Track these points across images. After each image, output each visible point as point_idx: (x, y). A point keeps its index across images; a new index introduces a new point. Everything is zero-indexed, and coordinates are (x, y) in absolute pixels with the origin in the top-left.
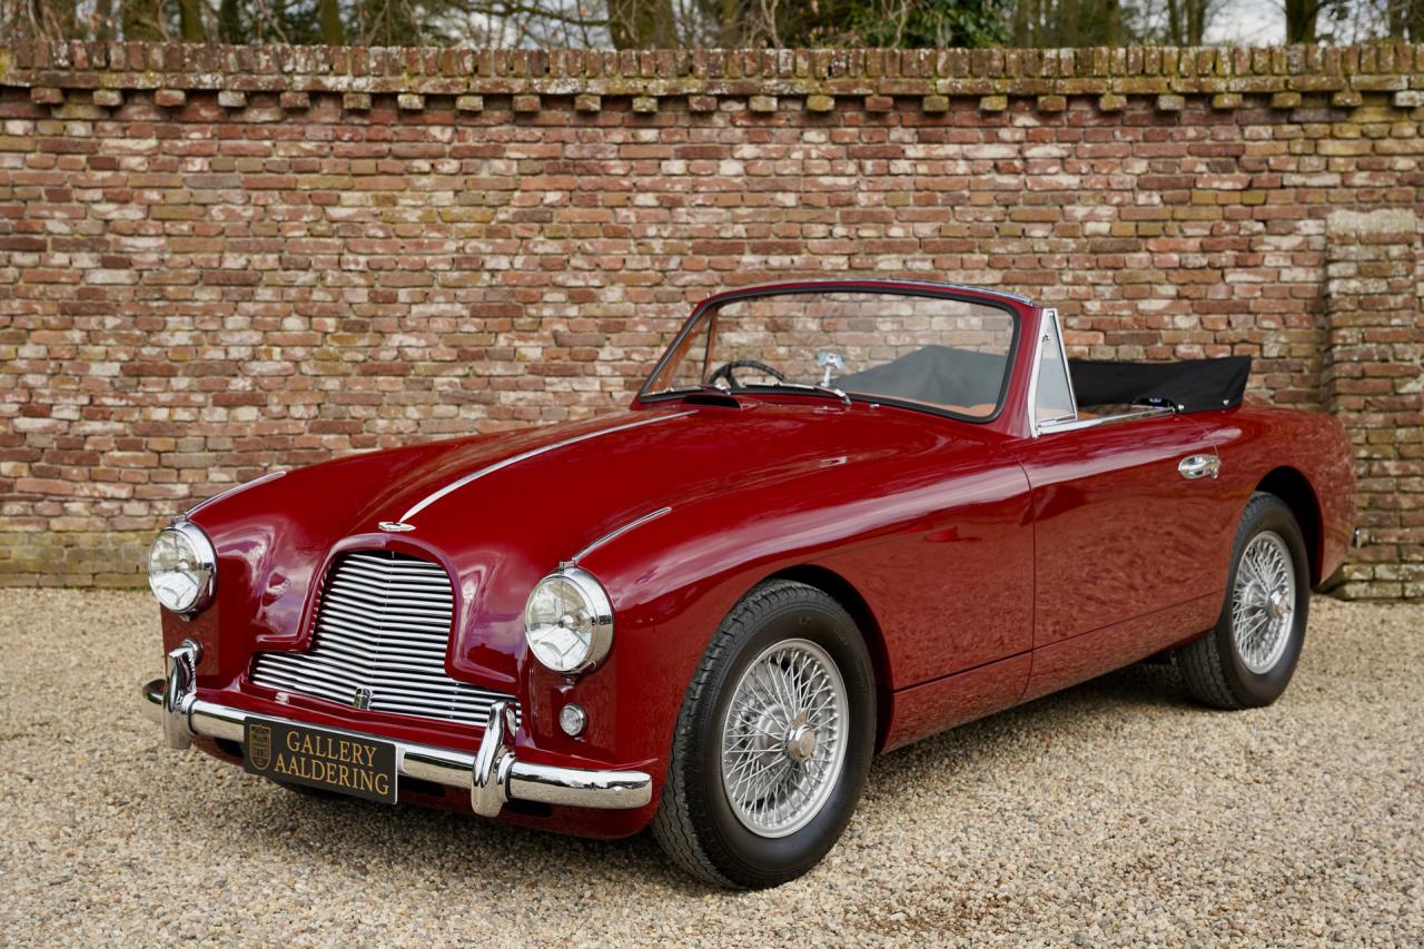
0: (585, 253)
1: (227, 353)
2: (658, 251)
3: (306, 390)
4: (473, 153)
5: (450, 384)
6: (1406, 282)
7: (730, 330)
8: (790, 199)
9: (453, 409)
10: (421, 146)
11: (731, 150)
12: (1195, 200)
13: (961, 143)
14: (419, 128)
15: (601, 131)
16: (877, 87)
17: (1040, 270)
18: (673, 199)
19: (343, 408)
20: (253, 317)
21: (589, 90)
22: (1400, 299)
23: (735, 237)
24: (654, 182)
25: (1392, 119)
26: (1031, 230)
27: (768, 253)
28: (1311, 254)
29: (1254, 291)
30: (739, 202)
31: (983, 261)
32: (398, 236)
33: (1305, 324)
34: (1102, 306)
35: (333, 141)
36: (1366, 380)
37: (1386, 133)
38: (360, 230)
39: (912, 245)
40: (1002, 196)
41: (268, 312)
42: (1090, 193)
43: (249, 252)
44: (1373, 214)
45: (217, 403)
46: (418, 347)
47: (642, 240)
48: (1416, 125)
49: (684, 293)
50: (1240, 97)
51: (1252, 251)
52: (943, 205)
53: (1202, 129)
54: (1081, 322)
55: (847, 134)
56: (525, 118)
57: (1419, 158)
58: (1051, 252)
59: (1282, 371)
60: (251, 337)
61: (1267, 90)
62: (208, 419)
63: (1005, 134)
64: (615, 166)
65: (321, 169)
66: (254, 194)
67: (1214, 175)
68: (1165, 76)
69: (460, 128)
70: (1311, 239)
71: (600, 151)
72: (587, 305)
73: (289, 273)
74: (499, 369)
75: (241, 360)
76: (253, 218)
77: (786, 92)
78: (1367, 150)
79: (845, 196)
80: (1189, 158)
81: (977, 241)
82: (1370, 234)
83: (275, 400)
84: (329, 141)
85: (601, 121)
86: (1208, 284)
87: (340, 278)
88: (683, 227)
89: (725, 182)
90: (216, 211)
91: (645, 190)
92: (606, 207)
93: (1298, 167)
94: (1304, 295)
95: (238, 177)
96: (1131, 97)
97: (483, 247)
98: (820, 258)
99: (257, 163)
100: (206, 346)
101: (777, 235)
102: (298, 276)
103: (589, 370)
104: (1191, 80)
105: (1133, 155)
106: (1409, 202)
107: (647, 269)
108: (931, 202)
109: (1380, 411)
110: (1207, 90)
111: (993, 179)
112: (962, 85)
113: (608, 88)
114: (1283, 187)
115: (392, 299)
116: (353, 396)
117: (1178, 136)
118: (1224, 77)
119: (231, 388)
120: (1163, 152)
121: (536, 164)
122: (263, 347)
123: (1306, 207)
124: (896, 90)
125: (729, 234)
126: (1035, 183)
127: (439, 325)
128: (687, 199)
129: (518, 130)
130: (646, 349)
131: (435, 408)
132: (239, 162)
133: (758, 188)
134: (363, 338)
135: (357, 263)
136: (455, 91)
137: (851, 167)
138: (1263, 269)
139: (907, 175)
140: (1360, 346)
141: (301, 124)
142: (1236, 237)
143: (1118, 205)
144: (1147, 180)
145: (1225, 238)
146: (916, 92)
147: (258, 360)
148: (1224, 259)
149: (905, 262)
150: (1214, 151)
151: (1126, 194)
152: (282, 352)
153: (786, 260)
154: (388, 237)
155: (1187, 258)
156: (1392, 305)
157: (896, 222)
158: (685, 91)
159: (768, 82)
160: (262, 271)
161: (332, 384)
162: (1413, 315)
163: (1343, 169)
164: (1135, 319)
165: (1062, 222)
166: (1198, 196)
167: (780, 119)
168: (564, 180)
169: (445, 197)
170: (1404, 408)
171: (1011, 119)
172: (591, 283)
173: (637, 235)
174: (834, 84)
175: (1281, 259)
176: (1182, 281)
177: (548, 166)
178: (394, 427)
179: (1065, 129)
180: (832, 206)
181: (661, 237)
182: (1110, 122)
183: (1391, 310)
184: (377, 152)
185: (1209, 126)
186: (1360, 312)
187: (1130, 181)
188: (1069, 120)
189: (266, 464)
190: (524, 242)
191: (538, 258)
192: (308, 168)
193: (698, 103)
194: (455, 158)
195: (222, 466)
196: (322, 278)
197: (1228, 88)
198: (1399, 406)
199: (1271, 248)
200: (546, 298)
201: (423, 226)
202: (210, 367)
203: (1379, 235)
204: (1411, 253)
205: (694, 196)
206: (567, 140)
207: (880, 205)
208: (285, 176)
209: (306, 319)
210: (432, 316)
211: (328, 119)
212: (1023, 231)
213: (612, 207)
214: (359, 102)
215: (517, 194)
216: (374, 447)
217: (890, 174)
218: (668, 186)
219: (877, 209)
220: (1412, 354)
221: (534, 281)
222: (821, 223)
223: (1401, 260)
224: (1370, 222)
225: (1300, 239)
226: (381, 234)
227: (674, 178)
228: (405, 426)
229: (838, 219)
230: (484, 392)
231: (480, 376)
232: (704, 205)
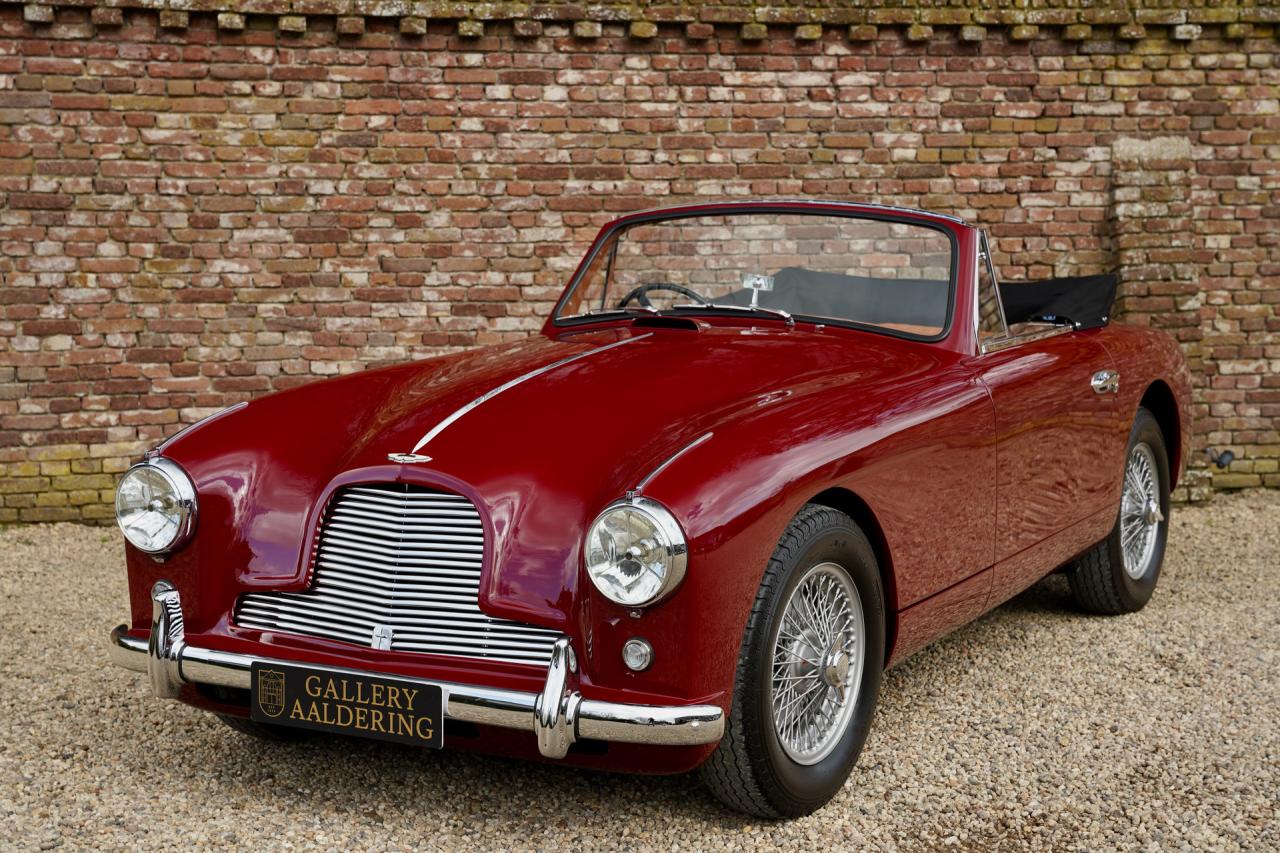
0: (410, 178)
1: (37, 280)
2: (483, 176)
3: (124, 317)
4: (296, 76)
5: (275, 310)
6: (1185, 206)
7: (556, 255)
8: (613, 125)
9: (277, 336)
10: (241, 67)
11: (555, 76)
12: (993, 128)
13: (777, 71)
14: (239, 48)
15: (425, 55)
16: (699, 14)
17: (851, 195)
18: (498, 124)
19: (163, 336)
20: (65, 242)
21: (415, 13)
22: (1179, 221)
23: (559, 163)
24: (479, 107)
25: (1171, 51)
26: (842, 156)
27: (591, 178)
28: (1098, 179)
29: (1047, 214)
30: (563, 127)
31: (797, 186)
32: (219, 160)
33: (1093, 245)
35: (147, 61)
36: (1151, 298)
37: (1164, 65)
38: (179, 153)
39: (730, 170)
40: (815, 122)
41: (82, 237)
42: (898, 120)
43: (59, 174)
44: (1153, 141)
45: (27, 332)
46: (240, 273)
47: (467, 166)
48: (1191, 57)
49: (509, 218)
50: (1037, 28)
51: (1045, 176)
52: (760, 132)
53: (997, 58)
54: (889, 244)
55: (668, 60)
56: (349, 40)
57: (1193, 89)
58: (861, 177)
60: (63, 264)
61: (1062, 23)
62: (17, 348)
63: (818, 62)
64: (440, 91)
65: (136, 90)
66: (64, 114)
67: (1011, 104)
68: (968, 7)
69: (281, 49)
70: (1098, 165)
71: (426, 74)
72: (413, 230)
73: (104, 197)
74: (324, 294)
75: (53, 287)
76: (63, 139)
77: (611, 18)
78: (1149, 81)
79: (666, 122)
80: (988, 87)
81: (792, 167)
82: (1151, 161)
83: (91, 328)
84: (144, 61)
85: (426, 44)
86: (1005, 208)
87: (158, 203)
88: (509, 151)
89: (550, 107)
90: (22, 131)
91: (471, 115)
92: (431, 132)
93: (1086, 96)
94: (1091, 218)
95: (45, 96)
96: (938, 28)
97: (307, 171)
98: (642, 183)
99: (66, 82)
100: (15, 272)
101: (600, 161)
102: (113, 200)
103: (417, 297)
104: (993, 12)
105: (937, 84)
106: (1184, 130)
107: (472, 194)
108: (748, 129)
109: (1165, 327)
110: (1008, 22)
111: (807, 106)
112: (779, 13)
113: (434, 11)
114: (1073, 115)
115: (213, 224)
116: (174, 324)
117: (978, 66)
118: (1022, 9)
119: (43, 316)
120: (964, 82)
121: (360, 87)
122: (77, 274)
123: (1094, 134)
124: (717, 17)
125: (553, 159)
126: (845, 110)
127: (263, 250)
128: (512, 124)
129: (341, 52)
130: (473, 274)
131: (259, 334)
132: (47, 80)
133: (582, 113)
134: (183, 264)
135: (176, 187)
136: (277, 11)
137: (672, 94)
138: (1055, 193)
139: (725, 101)
140: (1145, 266)
141: (114, 42)
142: (1031, 164)
143: (923, 132)
144: (950, 108)
145: (1021, 164)
146: (736, 20)
147: (72, 287)
148: (1020, 184)
149: (723, 187)
150: (1012, 80)
151: (931, 121)
152: (98, 279)
153: (610, 185)
154: (208, 161)
155: (986, 184)
156: (1172, 227)
157: (714, 148)
158: (511, 15)
159: (593, 8)
160: (74, 195)
161: (151, 311)
162: (1191, 237)
163: (1126, 99)
164: (940, 241)
165: (871, 149)
166: (997, 124)
167: (603, 45)
168: (389, 104)
169: (267, 120)
170: (1186, 324)
171: (824, 48)
172: (417, 208)
173: (463, 160)
174: (657, 11)
175: (1071, 184)
176: (981, 206)
177: (372, 89)
178: (217, 355)
179: (874, 58)
180: (653, 132)
181: (487, 162)
182: (916, 52)
183: (1171, 232)
184: (196, 72)
185: (1006, 56)
186: (1144, 234)
187: (935, 109)
188: (877, 49)
189: (82, 395)
190: (349, 166)
191: (363, 182)
192: (123, 87)
193: (524, 27)
194: (277, 80)
195: (34, 397)
196: (139, 203)
197: (1026, 20)
198: (1181, 323)
199: (1062, 174)
200: (373, 223)
201: (245, 149)
202: (19, 294)
203: (1159, 161)
204: (1187, 178)
205: (519, 122)
206: (391, 63)
207: (700, 131)
208: (98, 96)
209: (123, 245)
210: (256, 241)
211: (143, 37)
212: (835, 156)
213: (437, 132)
214: (178, 20)
215: (341, 118)
216: (196, 375)
217: (709, 101)
218: (493, 110)
219: (697, 135)
220: (1191, 273)
221: (359, 206)
222: (643, 149)
223: (1179, 185)
224: (1151, 149)
225: (1088, 165)
226: (200, 157)
227: (499, 103)
228: (228, 354)
229: (659, 145)
230: (310, 318)
231: (305, 302)
232: (529, 131)
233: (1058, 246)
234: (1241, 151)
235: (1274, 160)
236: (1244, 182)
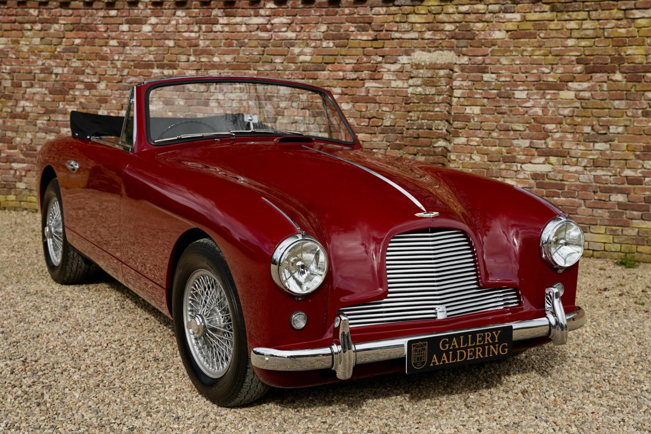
0: (91, 67)
2: (119, 66)
4: (47, 21)
5: (42, 123)
6: (446, 89)
8: (171, 43)
10: (26, 17)
11: (147, 20)
12: (350, 45)
13: (243, 16)
14: (26, 10)
15: (95, 11)
18: (124, 42)
22: (441, 97)
23: (150, 61)
24: (116, 35)
25: (443, 4)
26: (275, 59)
27: (163, 68)
28: (405, 73)
29: (379, 91)
30: (151, 44)
31: (254, 74)
33: (403, 109)
34: (307, 97)
36: (420, 139)
37: (440, 11)
39: (223, 65)
40: (262, 42)
42: (301, 41)
44: (434, 53)
46: (30, 107)
48: (455, 7)
49: (131, 86)
51: (378, 72)
52: (236, 47)
53: (352, 9)
54: (298, 105)
55: (194, 12)
56: (64, 5)
57: (458, 25)
58: (285, 70)
59: (392, 133)
63: (262, 12)
64: (101, 27)
67: (358, 33)
69: (41, 10)
71: (95, 20)
72: (92, 90)
74: (60, 118)
78: (431, 21)
79: (194, 42)
80: (347, 24)
81: (252, 64)
82: (431, 64)
85: (93, 7)
86: (358, 88)
88: (129, 55)
89: (145, 35)
91: (113, 39)
92: (99, 46)
93: (398, 28)
94: (402, 95)
97: (53, 64)
98: (185, 71)
101: (167, 60)
105: (321, 22)
106: (453, 47)
108: (230, 45)
109: (423, 155)
111: (257, 34)
114: (393, 39)
116: (7, 127)
117: (340, 13)
120: (334, 21)
121: (71, 26)
123: (402, 49)
125: (147, 59)
126: (276, 36)
127: (37, 97)
128: (130, 43)
129: (63, 10)
130: (116, 111)
131: (37, 134)
133: (158, 38)
134: (10, 102)
135: (6, 69)
137: (196, 28)
138: (383, 81)
139: (220, 32)
140: (419, 121)
142: (370, 64)
143: (314, 47)
144: (327, 35)
145: (364, 65)
148: (363, 75)
149: (220, 74)
150: (358, 20)
151: (317, 42)
153: (171, 72)
154: (17, 58)
155: (346, 74)
156: (436, 101)
157: (216, 55)
162: (446, 106)
163: (419, 30)
166: (351, 43)
167: (166, 5)
168: (82, 34)
169: (37, 41)
170: (435, 154)
171: (264, 5)
175: (391, 76)
176: (344, 86)
177: (75, 27)
179: (289, 9)
180: (189, 47)
181: (120, 60)
182: (309, 6)
183: (436, 103)
184: (11, 20)
185: (355, 7)
186: (421, 104)
187: (320, 35)
188: (290, 5)
194: (40, 23)
198: (432, 153)
199: (386, 70)
200: (77, 87)
201: (30, 54)
203: (435, 64)
204: (451, 74)
205: (133, 42)
206: (82, 15)
207: (209, 46)
210: (35, 93)
212: (272, 59)
213: (101, 46)
215: (64, 40)
216: (16, 149)
217: (212, 31)
218: (122, 36)
219: (208, 48)
220: (443, 127)
222: (185, 54)
223: (444, 77)
224: (432, 58)
225: (400, 65)
226: (14, 57)
227: (125, 33)
228: (27, 141)
229: (192, 53)
231: (54, 121)
232: (136, 46)
233: (385, 109)
234: (484, 59)
235: (504, 65)
236: (486, 77)
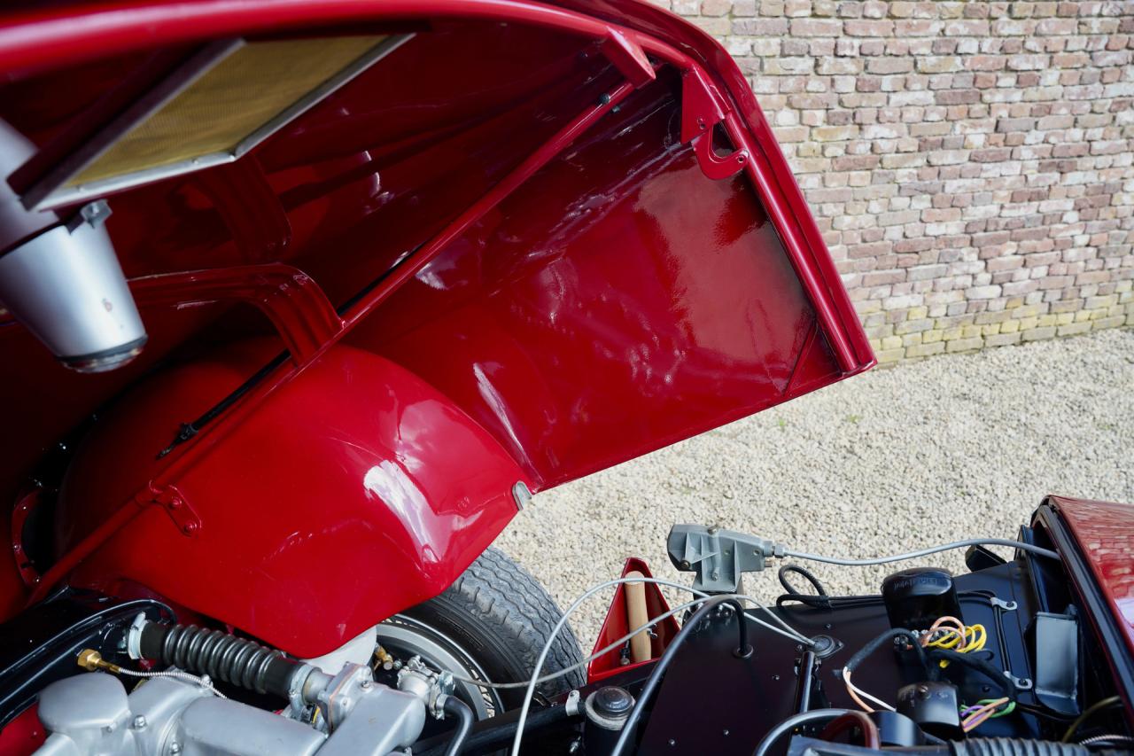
7: (1125, 111)
9: (906, 201)
19: (818, 206)
32: (893, 16)
38: (858, 9)
41: (765, 105)
43: (754, 35)
47: (1084, 20)
73: (788, 59)
87: (836, 63)
102: (796, 64)
103: (1016, 156)
107: (1081, 50)
160: (763, 58)
173: (1082, 14)
178: (857, 223)
190: (993, 23)
191: (1001, 39)
196: (817, 66)
221: (993, 66)
230: (933, 181)
